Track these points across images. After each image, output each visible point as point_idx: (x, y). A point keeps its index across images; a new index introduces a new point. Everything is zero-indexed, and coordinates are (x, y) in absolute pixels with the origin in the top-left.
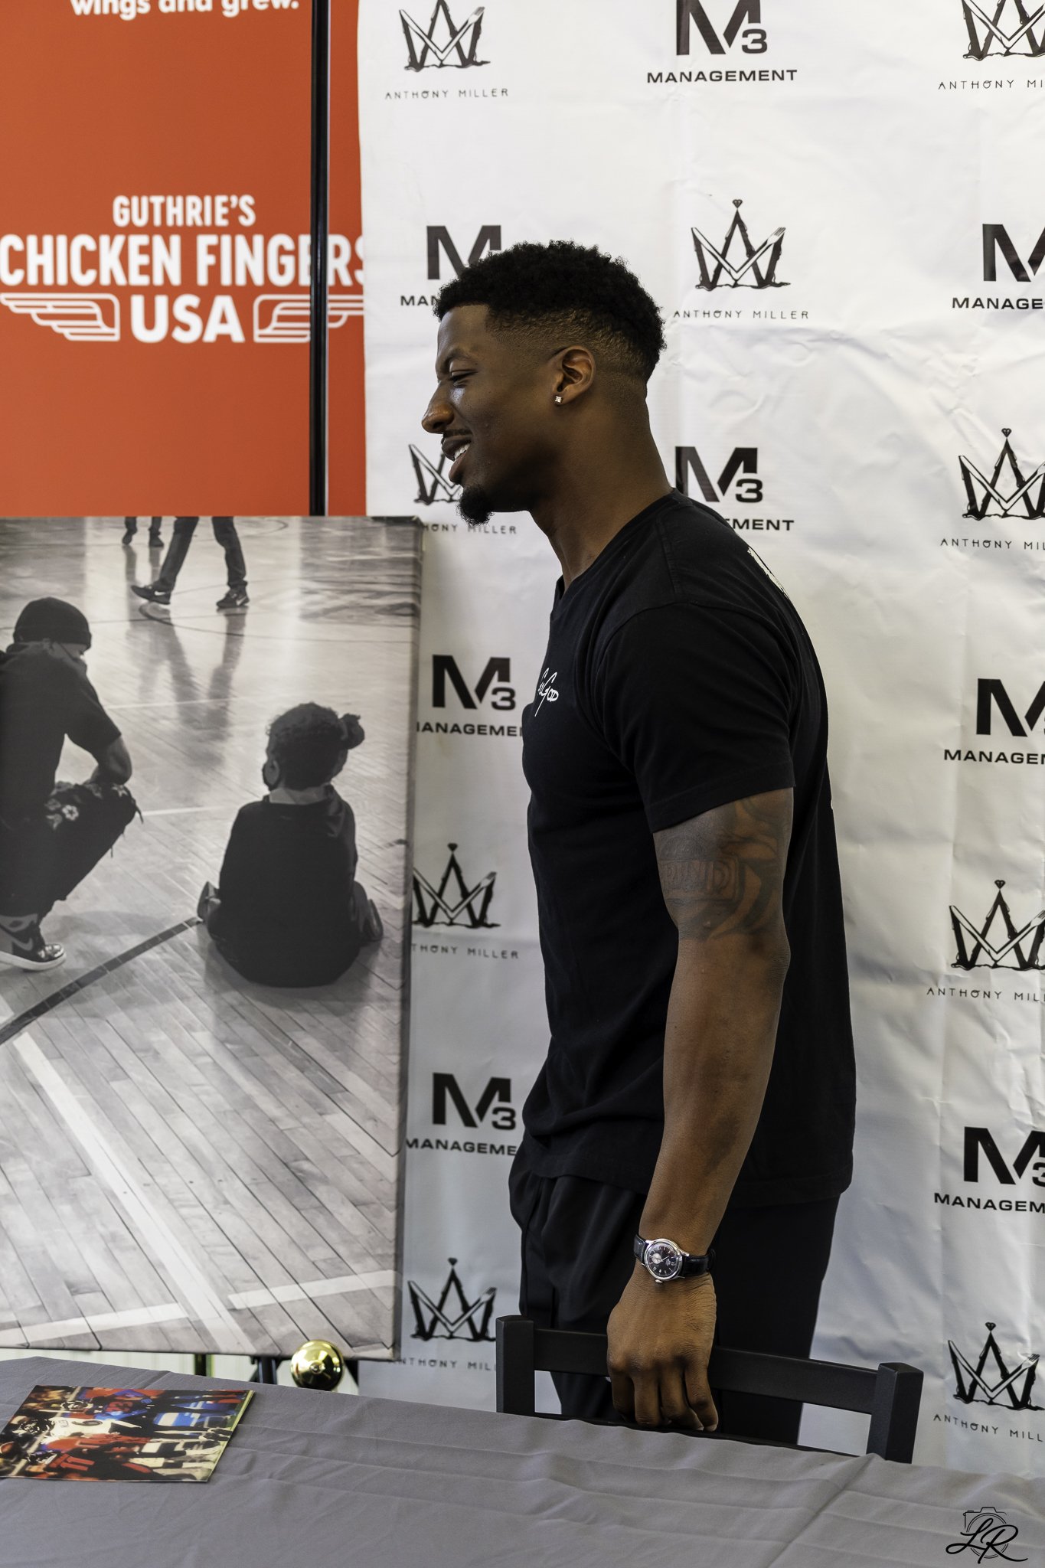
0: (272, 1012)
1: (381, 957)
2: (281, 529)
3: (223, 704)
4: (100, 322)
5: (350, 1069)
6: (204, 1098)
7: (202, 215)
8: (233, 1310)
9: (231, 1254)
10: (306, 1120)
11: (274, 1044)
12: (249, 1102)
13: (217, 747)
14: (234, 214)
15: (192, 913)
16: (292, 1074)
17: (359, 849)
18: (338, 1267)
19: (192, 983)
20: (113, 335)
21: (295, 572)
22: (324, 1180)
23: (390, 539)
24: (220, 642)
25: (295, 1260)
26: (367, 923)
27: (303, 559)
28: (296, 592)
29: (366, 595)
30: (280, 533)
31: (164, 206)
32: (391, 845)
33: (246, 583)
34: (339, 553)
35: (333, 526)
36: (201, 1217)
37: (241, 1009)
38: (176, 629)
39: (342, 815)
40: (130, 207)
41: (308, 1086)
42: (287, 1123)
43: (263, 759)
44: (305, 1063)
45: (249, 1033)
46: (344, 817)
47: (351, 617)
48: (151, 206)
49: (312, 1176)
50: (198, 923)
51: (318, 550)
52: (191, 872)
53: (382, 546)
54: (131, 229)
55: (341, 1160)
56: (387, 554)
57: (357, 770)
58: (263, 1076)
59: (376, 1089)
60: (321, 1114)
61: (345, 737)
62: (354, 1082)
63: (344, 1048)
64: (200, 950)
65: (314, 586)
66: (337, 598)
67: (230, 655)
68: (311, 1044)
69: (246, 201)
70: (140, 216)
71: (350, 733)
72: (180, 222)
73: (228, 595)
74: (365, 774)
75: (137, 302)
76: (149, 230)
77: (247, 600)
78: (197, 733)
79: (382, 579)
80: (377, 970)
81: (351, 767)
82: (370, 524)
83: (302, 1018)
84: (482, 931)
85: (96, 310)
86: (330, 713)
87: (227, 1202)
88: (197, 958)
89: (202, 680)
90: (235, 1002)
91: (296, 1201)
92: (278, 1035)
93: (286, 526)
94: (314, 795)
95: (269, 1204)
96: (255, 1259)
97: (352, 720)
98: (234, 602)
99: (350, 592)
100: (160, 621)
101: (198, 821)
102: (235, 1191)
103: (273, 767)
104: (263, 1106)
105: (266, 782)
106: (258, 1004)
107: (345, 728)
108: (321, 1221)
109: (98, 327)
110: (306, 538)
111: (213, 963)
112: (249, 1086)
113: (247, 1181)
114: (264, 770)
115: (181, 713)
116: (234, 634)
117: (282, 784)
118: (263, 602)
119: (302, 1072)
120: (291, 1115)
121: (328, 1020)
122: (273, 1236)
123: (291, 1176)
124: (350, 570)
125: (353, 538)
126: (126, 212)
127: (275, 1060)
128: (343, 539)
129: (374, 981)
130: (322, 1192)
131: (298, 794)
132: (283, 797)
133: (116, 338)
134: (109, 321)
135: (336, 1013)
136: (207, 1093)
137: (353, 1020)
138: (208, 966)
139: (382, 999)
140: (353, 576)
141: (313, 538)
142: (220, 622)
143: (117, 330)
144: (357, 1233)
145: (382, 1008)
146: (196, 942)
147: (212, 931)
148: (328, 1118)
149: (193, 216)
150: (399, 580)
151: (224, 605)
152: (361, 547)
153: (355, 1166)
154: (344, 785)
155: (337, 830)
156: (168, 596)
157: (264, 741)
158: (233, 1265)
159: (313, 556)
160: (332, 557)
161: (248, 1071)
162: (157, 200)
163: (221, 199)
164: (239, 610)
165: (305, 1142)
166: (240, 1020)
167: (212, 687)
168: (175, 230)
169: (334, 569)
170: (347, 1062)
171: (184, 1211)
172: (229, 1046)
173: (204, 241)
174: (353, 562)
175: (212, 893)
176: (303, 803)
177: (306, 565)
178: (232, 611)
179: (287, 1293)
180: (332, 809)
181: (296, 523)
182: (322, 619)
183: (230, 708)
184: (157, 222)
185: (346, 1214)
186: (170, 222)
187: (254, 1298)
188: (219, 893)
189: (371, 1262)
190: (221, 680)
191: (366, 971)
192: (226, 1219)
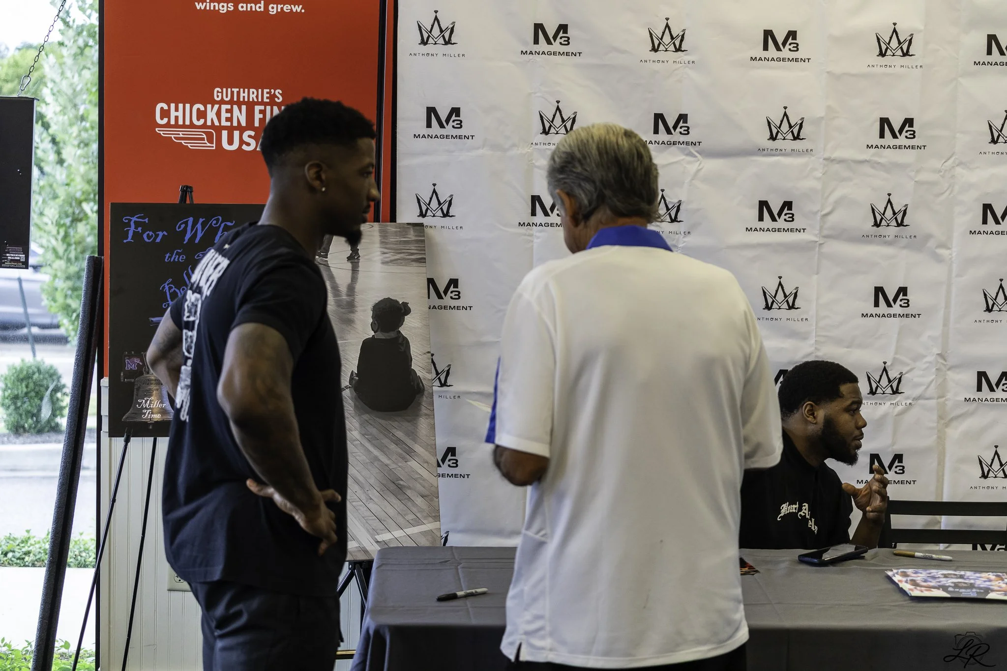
0: (383, 422)
1: (425, 398)
2: (371, 228)
3: (353, 299)
4: (206, 141)
5: (416, 443)
6: (358, 457)
7: (257, 97)
8: (377, 542)
9: (375, 519)
10: (400, 464)
11: (385, 435)
12: (376, 459)
13: (351, 316)
14: (272, 97)
15: (348, 384)
16: (393, 447)
17: (412, 355)
18: (417, 522)
19: (350, 412)
20: (213, 147)
21: (378, 245)
22: (409, 488)
23: (414, 232)
24: (350, 273)
25: (400, 520)
26: (418, 384)
27: (381, 240)
28: (379, 253)
29: (407, 254)
30: (370, 229)
31: (239, 93)
32: (425, 354)
33: (358, 250)
34: (395, 238)
35: (391, 227)
36: (361, 506)
37: (370, 421)
38: (331, 268)
39: (405, 342)
40: (222, 92)
41: (400, 451)
42: (393, 466)
43: (371, 320)
44: (398, 442)
45: (374, 431)
46: (406, 343)
47: (401, 263)
48: (232, 93)
49: (404, 486)
50: (350, 387)
51: (387, 236)
52: (345, 366)
53: (412, 235)
54: (222, 102)
55: (416, 480)
56: (414, 238)
57: (409, 324)
58: (382, 448)
59: (426, 451)
60: (406, 462)
61: (403, 311)
62: (418, 448)
63: (413, 435)
64: (351, 399)
65: (386, 251)
66: (396, 256)
67: (354, 279)
68: (399, 434)
69: (278, 92)
70: (227, 97)
71: (405, 309)
72: (246, 100)
73: (351, 254)
74: (413, 326)
75: (225, 133)
76: (231, 102)
77: (359, 256)
78: (342, 310)
79: (413, 248)
80: (423, 403)
81: (407, 323)
82: (406, 226)
83: (395, 424)
84: (445, 388)
85: (205, 136)
86: (397, 302)
87: (371, 499)
88: (350, 402)
89: (343, 289)
90: (367, 419)
91: (399, 497)
92: (386, 432)
93: (373, 227)
94: (392, 335)
95: (388, 499)
96: (384, 521)
97: (405, 304)
98: (354, 258)
99: (401, 253)
100: (324, 265)
101: (346, 346)
102: (374, 494)
103: (375, 323)
104: (382, 460)
105: (373, 330)
106: (377, 419)
107: (403, 307)
108: (409, 504)
109: (206, 143)
110: (381, 231)
111: (357, 403)
112: (376, 452)
113: (379, 490)
114: (371, 325)
115: (335, 302)
116: (355, 270)
117: (379, 330)
118: (366, 257)
119: (397, 445)
120: (394, 462)
121: (406, 424)
122: (391, 512)
123: (396, 487)
124: (400, 244)
125: (399, 231)
126: (220, 95)
127: (386, 441)
128: (396, 232)
129: (423, 408)
130: (409, 493)
131: (386, 334)
132: (380, 336)
133: (214, 148)
134: (211, 142)
135: (409, 422)
136: (359, 456)
137: (415, 424)
138: (355, 404)
139: (426, 415)
140: (401, 247)
141: (384, 231)
142: (349, 265)
143: (214, 145)
144: (424, 508)
145: (427, 418)
146: (349, 395)
147: (355, 391)
148: (409, 463)
149: (253, 97)
150: (419, 248)
151: (349, 258)
152: (403, 235)
153: (421, 481)
154: (404, 330)
155: (403, 349)
156: (327, 255)
157: (370, 313)
158: (376, 524)
159: (384, 239)
160: (392, 239)
161: (375, 446)
162: (235, 90)
163: (265, 91)
164: (356, 261)
165: (401, 473)
166: (370, 426)
167: (347, 292)
168: (244, 103)
169: (393, 244)
170: (414, 440)
171: (354, 503)
172: (366, 437)
173: (257, 108)
174: (401, 241)
175: (354, 375)
176: (388, 338)
177: (382, 243)
178: (353, 261)
179: (398, 533)
180: (400, 340)
181: (376, 224)
182: (390, 264)
183: (355, 300)
184: (235, 99)
185: (419, 501)
186: (241, 99)
187: (385, 537)
188: (357, 375)
189: (430, 519)
190: (351, 289)
191: (419, 404)
192: (371, 506)
